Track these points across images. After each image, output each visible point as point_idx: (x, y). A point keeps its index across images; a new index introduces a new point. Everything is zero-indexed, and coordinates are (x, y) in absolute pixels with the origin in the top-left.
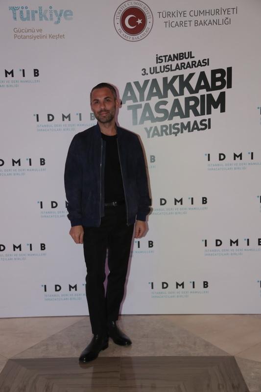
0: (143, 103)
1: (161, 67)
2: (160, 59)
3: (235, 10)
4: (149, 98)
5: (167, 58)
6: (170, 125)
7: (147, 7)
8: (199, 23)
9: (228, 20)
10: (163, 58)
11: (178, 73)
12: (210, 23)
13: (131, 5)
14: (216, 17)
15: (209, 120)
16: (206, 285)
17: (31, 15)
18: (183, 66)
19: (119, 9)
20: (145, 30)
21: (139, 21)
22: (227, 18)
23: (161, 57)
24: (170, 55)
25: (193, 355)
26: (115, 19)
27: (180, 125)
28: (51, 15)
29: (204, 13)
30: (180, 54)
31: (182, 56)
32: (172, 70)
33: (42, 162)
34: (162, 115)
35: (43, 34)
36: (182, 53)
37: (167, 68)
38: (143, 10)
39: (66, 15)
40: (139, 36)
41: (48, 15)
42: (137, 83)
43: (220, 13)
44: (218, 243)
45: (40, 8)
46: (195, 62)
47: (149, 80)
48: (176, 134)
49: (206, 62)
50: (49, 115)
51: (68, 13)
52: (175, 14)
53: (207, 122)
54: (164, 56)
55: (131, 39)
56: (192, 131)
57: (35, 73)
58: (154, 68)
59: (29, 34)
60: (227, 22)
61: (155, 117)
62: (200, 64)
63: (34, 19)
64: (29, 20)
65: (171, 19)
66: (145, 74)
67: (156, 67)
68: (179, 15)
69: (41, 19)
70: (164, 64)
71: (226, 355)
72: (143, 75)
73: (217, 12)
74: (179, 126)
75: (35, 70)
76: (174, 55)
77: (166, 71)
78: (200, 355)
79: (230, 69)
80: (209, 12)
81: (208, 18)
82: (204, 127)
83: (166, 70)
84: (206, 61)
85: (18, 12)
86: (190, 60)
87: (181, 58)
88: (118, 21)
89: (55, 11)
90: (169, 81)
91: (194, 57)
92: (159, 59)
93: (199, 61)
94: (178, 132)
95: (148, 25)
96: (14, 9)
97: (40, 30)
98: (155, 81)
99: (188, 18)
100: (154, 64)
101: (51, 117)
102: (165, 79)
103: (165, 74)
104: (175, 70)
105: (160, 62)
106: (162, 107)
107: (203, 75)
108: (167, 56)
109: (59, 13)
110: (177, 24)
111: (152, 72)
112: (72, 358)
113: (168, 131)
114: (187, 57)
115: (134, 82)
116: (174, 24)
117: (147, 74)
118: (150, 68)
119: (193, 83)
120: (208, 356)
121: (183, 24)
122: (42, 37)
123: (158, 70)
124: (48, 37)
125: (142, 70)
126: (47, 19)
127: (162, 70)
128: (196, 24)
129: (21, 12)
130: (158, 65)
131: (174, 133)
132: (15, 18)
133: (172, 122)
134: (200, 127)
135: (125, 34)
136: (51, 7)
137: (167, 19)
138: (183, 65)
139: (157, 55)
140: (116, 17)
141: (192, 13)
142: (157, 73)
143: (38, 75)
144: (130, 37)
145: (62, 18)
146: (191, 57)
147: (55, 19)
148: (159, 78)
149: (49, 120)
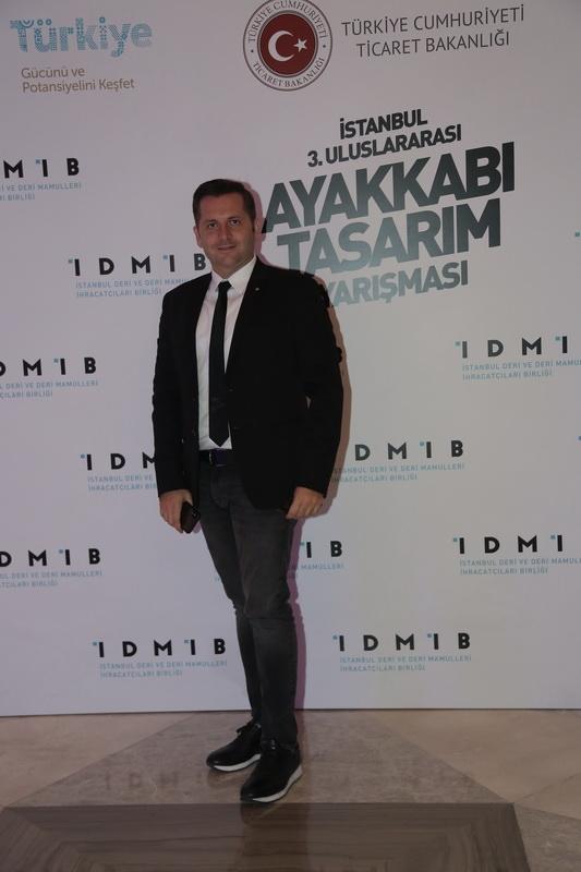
0: (313, 230)
1: (351, 146)
2: (348, 129)
3: (518, 12)
4: (325, 218)
5: (365, 125)
6: (375, 278)
7: (317, 12)
8: (436, 44)
9: (504, 36)
10: (357, 127)
11: (390, 158)
12: (462, 43)
13: (282, 9)
14: (473, 30)
15: (464, 264)
16: (464, 641)
17: (58, 38)
18: (402, 144)
19: (254, 18)
20: (314, 64)
21: (301, 45)
22: (500, 32)
23: (352, 123)
24: (372, 120)
25: (418, 801)
26: (246, 42)
27: (397, 277)
28: (103, 37)
29: (448, 20)
30: (394, 115)
31: (400, 121)
32: (376, 154)
33: (90, 366)
34: (355, 256)
35: (86, 79)
36: (400, 115)
37: (364, 149)
38: (309, 18)
39: (136, 36)
40: (301, 77)
41: (97, 38)
42: (297, 185)
43: (483, 19)
44: (491, 545)
45: (79, 22)
46: (429, 133)
47: (324, 178)
48: (388, 297)
49: (454, 133)
50: (102, 261)
51: (141, 31)
52: (382, 26)
53: (458, 270)
54: (357, 122)
55: (283, 86)
56: (425, 290)
57: (70, 167)
58: (335, 148)
59: (57, 80)
60: (501, 39)
61: (341, 261)
62: (439, 137)
63: (65, 47)
64: (55, 49)
65: (373, 38)
66: (315, 163)
67: (340, 147)
68: (390, 26)
69: (81, 46)
70: (358, 139)
71: (494, 802)
72: (310, 164)
73: (477, 17)
74: (396, 281)
75: (69, 161)
76: (380, 118)
77: (364, 156)
78: (435, 801)
79: (509, 148)
80: (460, 19)
81: (456, 31)
82: (451, 280)
83: (362, 152)
84: (455, 131)
85: (30, 32)
86: (417, 129)
87: (398, 124)
88: (253, 45)
89: (113, 28)
90: (370, 177)
91: (426, 122)
92: (346, 129)
93: (439, 131)
94: (393, 293)
95: (321, 53)
96: (21, 26)
97: (80, 72)
98: (338, 179)
99: (411, 34)
100: (334, 140)
101: (106, 266)
102: (361, 174)
103: (361, 163)
104: (384, 152)
105: (348, 136)
106: (354, 237)
107: (447, 162)
108: (365, 121)
109: (120, 31)
110: (386, 49)
111: (332, 158)
112: (145, 806)
113: (370, 292)
114: (410, 121)
115: (291, 183)
116: (378, 49)
117: (321, 163)
118: (328, 150)
119: (426, 180)
120: (454, 802)
121: (401, 49)
122: (84, 86)
123: (346, 154)
124: (98, 87)
125: (310, 154)
126: (93, 46)
127: (355, 154)
128: (430, 48)
129: (38, 32)
130: (345, 143)
131: (383, 295)
132: (24, 47)
133: (380, 271)
134: (444, 280)
135: (269, 74)
136: (102, 20)
137: (363, 38)
138: (401, 140)
139: (342, 120)
140: (247, 35)
141: (420, 23)
142: (342, 160)
143: (76, 172)
144: (281, 81)
145: (128, 42)
146: (420, 123)
147: (113, 44)
148: (348, 170)
149: (103, 272)
